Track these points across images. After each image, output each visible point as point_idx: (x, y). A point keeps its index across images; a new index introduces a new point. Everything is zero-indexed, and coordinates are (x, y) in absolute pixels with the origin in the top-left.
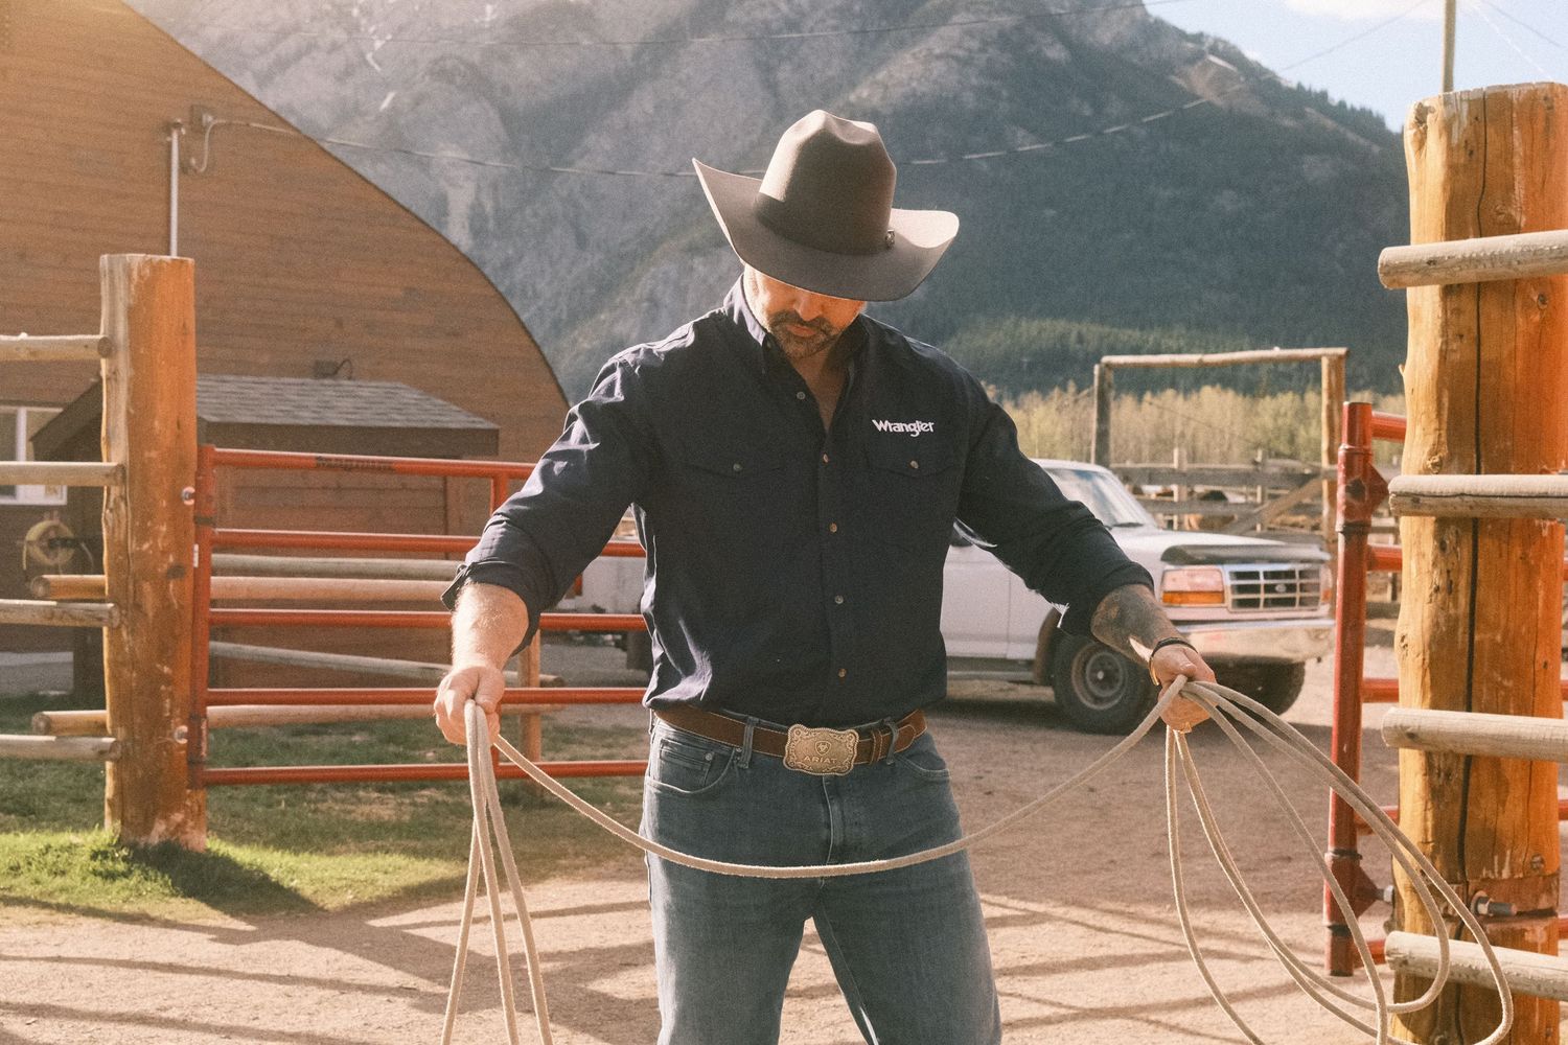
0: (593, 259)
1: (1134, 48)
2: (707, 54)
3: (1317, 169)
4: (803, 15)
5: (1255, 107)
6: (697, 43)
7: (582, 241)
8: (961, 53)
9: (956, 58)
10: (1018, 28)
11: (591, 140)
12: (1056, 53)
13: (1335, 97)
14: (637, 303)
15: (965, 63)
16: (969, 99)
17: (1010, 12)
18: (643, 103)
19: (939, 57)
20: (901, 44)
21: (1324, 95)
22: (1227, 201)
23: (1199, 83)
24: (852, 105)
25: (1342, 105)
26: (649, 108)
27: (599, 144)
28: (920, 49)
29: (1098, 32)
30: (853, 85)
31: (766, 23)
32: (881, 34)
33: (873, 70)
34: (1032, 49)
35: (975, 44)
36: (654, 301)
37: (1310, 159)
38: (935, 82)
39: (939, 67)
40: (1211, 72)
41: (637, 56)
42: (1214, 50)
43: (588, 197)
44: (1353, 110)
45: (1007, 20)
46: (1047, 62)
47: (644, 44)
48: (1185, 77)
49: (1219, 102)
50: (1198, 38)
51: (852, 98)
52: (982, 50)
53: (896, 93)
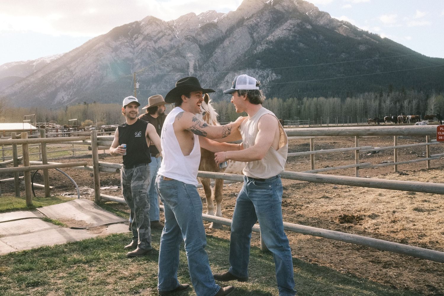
0: (217, 73)
1: (328, 25)
2: (239, 32)
3: (362, 48)
4: (259, 23)
5: (352, 36)
6: (237, 30)
7: (215, 71)
8: (289, 28)
9: (288, 30)
10: (301, 23)
11: (216, 50)
12: (309, 27)
13: (370, 32)
14: (225, 82)
15: (290, 30)
16: (291, 38)
17: (299, 19)
18: (226, 43)
19: (284, 29)
20: (277, 27)
21: (367, 32)
22: (343, 55)
23: (341, 31)
24: (268, 40)
25: (371, 33)
26: (228, 43)
27: (218, 51)
28: (281, 28)
29: (320, 22)
30: (268, 36)
31: (251, 25)
32: (274, 25)
33: (272, 33)
34: (304, 27)
35: (292, 26)
36: (228, 82)
37: (361, 46)
38: (284, 35)
39: (284, 31)
40: (343, 29)
41: (226, 33)
42: (344, 24)
43: (216, 62)
44: (374, 34)
45: (299, 21)
46: (307, 29)
47: (227, 31)
48: (338, 30)
49: (344, 35)
50: (342, 22)
51: (267, 39)
52: (294, 28)
53: (276, 38)
